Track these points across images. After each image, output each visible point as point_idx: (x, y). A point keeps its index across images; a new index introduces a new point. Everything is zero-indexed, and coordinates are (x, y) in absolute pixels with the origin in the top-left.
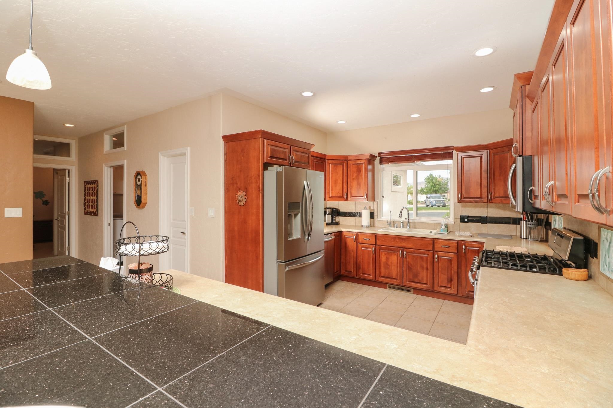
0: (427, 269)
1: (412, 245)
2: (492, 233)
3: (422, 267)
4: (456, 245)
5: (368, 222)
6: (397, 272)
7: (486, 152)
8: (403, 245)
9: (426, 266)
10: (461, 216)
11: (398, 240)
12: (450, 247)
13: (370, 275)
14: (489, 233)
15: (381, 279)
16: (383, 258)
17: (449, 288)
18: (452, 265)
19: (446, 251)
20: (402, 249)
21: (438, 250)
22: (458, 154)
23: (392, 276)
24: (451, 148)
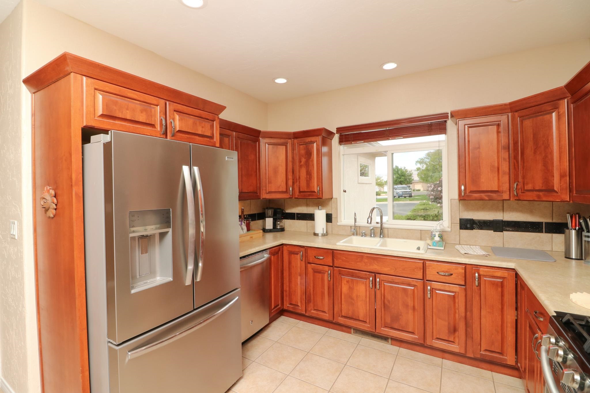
0: (414, 308)
1: (390, 269)
2: (511, 246)
3: (406, 306)
4: (463, 271)
5: (323, 229)
6: (366, 310)
7: (507, 116)
8: (376, 268)
9: (412, 305)
10: (461, 220)
11: (366, 260)
12: (452, 274)
13: (324, 312)
14: (506, 246)
15: (341, 320)
16: (345, 289)
17: (451, 343)
18: (457, 305)
19: (444, 281)
20: (374, 274)
21: (432, 279)
22: (459, 121)
23: (359, 317)
24: (445, 116)
